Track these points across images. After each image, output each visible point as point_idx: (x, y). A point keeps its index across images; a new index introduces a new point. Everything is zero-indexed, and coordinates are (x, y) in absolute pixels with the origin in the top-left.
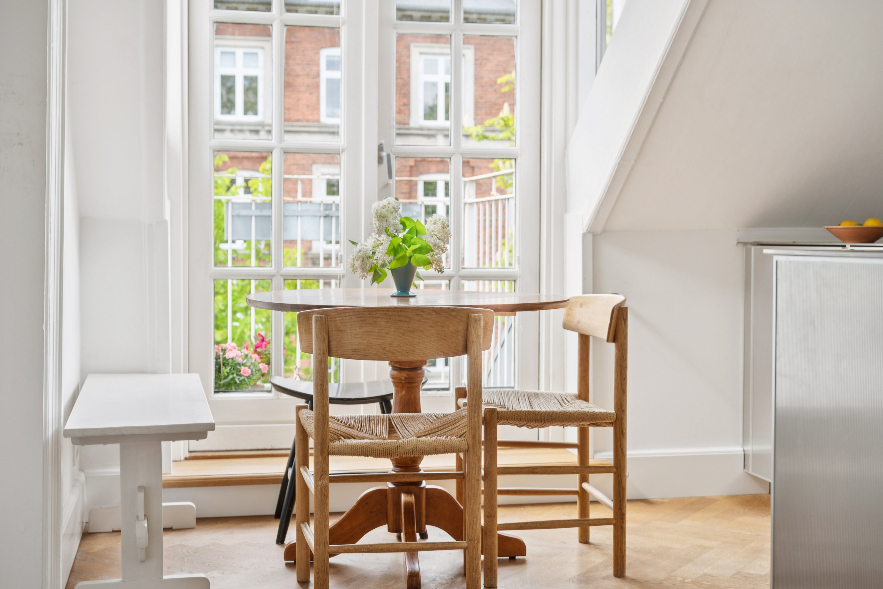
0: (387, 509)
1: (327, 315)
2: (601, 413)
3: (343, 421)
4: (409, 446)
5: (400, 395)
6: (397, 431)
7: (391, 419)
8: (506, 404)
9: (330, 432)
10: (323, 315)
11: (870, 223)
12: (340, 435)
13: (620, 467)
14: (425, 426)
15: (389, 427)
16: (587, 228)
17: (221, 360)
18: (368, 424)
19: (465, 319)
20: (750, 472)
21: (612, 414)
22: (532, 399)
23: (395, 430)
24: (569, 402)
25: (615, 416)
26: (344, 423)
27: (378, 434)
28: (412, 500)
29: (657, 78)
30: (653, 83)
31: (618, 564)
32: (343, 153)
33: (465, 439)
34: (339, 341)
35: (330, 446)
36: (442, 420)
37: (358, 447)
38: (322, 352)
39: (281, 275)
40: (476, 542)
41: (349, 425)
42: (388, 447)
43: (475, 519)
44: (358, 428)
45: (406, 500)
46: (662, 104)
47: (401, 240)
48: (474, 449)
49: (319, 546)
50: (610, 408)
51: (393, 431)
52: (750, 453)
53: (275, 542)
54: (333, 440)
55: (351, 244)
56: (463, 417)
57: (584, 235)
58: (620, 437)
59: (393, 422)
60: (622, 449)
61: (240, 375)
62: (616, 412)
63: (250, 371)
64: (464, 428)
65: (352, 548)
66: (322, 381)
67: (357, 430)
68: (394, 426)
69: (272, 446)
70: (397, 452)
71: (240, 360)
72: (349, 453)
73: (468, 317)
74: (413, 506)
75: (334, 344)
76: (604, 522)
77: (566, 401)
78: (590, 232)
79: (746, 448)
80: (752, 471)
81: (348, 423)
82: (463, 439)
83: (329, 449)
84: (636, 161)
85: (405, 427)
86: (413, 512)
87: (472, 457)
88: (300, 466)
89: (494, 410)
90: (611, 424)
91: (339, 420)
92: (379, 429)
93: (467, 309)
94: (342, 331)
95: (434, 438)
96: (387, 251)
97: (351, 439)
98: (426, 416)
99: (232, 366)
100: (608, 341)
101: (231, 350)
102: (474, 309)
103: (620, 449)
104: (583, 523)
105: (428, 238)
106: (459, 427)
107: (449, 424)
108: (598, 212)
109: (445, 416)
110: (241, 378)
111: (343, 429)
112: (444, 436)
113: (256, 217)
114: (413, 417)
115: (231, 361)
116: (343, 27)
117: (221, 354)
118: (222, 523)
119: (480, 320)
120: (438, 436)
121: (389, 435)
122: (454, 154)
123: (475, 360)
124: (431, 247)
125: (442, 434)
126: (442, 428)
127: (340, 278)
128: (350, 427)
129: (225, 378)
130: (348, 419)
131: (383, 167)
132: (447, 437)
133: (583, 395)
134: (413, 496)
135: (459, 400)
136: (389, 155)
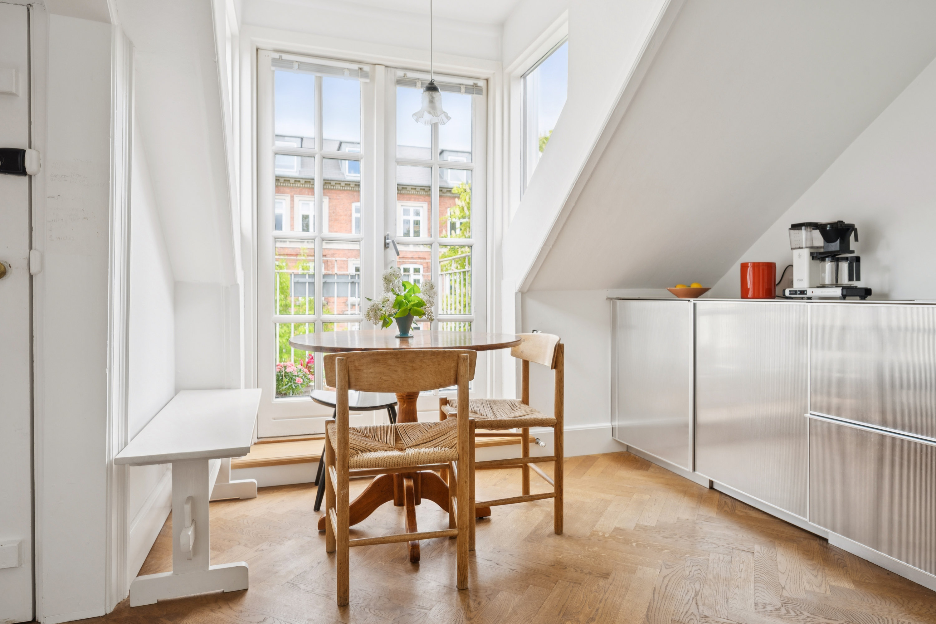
0: (393, 489)
1: (347, 358)
2: (546, 419)
3: (361, 432)
4: (413, 458)
5: (402, 407)
6: (402, 439)
7: (397, 428)
8: (476, 409)
9: (350, 448)
10: (344, 358)
11: (695, 286)
12: (358, 450)
13: (560, 456)
14: (422, 434)
15: (396, 435)
16: (518, 289)
17: (283, 373)
18: (380, 434)
19: (456, 358)
20: (617, 439)
21: (554, 419)
22: (492, 405)
23: (400, 438)
24: (517, 407)
25: (556, 421)
26: (362, 433)
27: (388, 442)
28: (412, 484)
29: (573, 190)
30: (570, 193)
31: (558, 525)
32: (362, 241)
33: (456, 450)
34: (357, 378)
35: (350, 462)
36: (435, 429)
37: (373, 462)
38: (343, 387)
39: (321, 320)
40: (465, 530)
41: (366, 435)
42: (397, 460)
43: (464, 513)
44: (372, 438)
45: (407, 484)
46: (574, 208)
47: (403, 298)
48: (463, 458)
49: (341, 542)
50: (551, 414)
51: (398, 438)
52: (617, 427)
53: (313, 510)
54: (352, 456)
55: (367, 300)
56: (451, 429)
57: (516, 294)
58: (559, 436)
59: (398, 431)
60: (561, 444)
61: (296, 383)
62: (556, 418)
63: (302, 381)
64: (454, 440)
65: (368, 542)
66: (343, 410)
67: (372, 439)
68: (399, 434)
69: (314, 432)
70: (403, 463)
71: (296, 373)
72: (365, 466)
73: (458, 357)
74: (412, 489)
75: (353, 380)
76: (548, 496)
77: (515, 406)
78: (520, 292)
79: (613, 424)
80: (618, 438)
81: (365, 434)
82: (454, 450)
83: (349, 464)
84: (553, 246)
85: (407, 435)
86: (413, 493)
87: (461, 464)
88: (329, 467)
89: (473, 421)
90: (553, 426)
91: (358, 431)
92: (388, 437)
93: (457, 351)
94: (360, 370)
95: (431, 450)
96: (393, 304)
97: (367, 452)
98: (422, 425)
99: (290, 377)
100: (552, 369)
101: (290, 367)
102: (462, 351)
103: (559, 444)
104: (535, 497)
105: (421, 296)
106: (450, 438)
107: (441, 434)
108: (527, 278)
109: (437, 425)
110: (296, 385)
111: (361, 440)
112: (439, 447)
113: (309, 283)
114: (412, 426)
115: (290, 374)
116: (362, 160)
117: (283, 369)
118: (277, 491)
119: (467, 359)
120: (434, 446)
121: (396, 442)
122: (434, 242)
123: (464, 389)
124: (424, 302)
125: (437, 445)
126: (435, 437)
127: (360, 321)
128: (366, 437)
129: (286, 385)
130: (365, 430)
131: (388, 250)
132: (442, 449)
133: (526, 401)
134: (412, 481)
135: (443, 407)
136: (393, 242)
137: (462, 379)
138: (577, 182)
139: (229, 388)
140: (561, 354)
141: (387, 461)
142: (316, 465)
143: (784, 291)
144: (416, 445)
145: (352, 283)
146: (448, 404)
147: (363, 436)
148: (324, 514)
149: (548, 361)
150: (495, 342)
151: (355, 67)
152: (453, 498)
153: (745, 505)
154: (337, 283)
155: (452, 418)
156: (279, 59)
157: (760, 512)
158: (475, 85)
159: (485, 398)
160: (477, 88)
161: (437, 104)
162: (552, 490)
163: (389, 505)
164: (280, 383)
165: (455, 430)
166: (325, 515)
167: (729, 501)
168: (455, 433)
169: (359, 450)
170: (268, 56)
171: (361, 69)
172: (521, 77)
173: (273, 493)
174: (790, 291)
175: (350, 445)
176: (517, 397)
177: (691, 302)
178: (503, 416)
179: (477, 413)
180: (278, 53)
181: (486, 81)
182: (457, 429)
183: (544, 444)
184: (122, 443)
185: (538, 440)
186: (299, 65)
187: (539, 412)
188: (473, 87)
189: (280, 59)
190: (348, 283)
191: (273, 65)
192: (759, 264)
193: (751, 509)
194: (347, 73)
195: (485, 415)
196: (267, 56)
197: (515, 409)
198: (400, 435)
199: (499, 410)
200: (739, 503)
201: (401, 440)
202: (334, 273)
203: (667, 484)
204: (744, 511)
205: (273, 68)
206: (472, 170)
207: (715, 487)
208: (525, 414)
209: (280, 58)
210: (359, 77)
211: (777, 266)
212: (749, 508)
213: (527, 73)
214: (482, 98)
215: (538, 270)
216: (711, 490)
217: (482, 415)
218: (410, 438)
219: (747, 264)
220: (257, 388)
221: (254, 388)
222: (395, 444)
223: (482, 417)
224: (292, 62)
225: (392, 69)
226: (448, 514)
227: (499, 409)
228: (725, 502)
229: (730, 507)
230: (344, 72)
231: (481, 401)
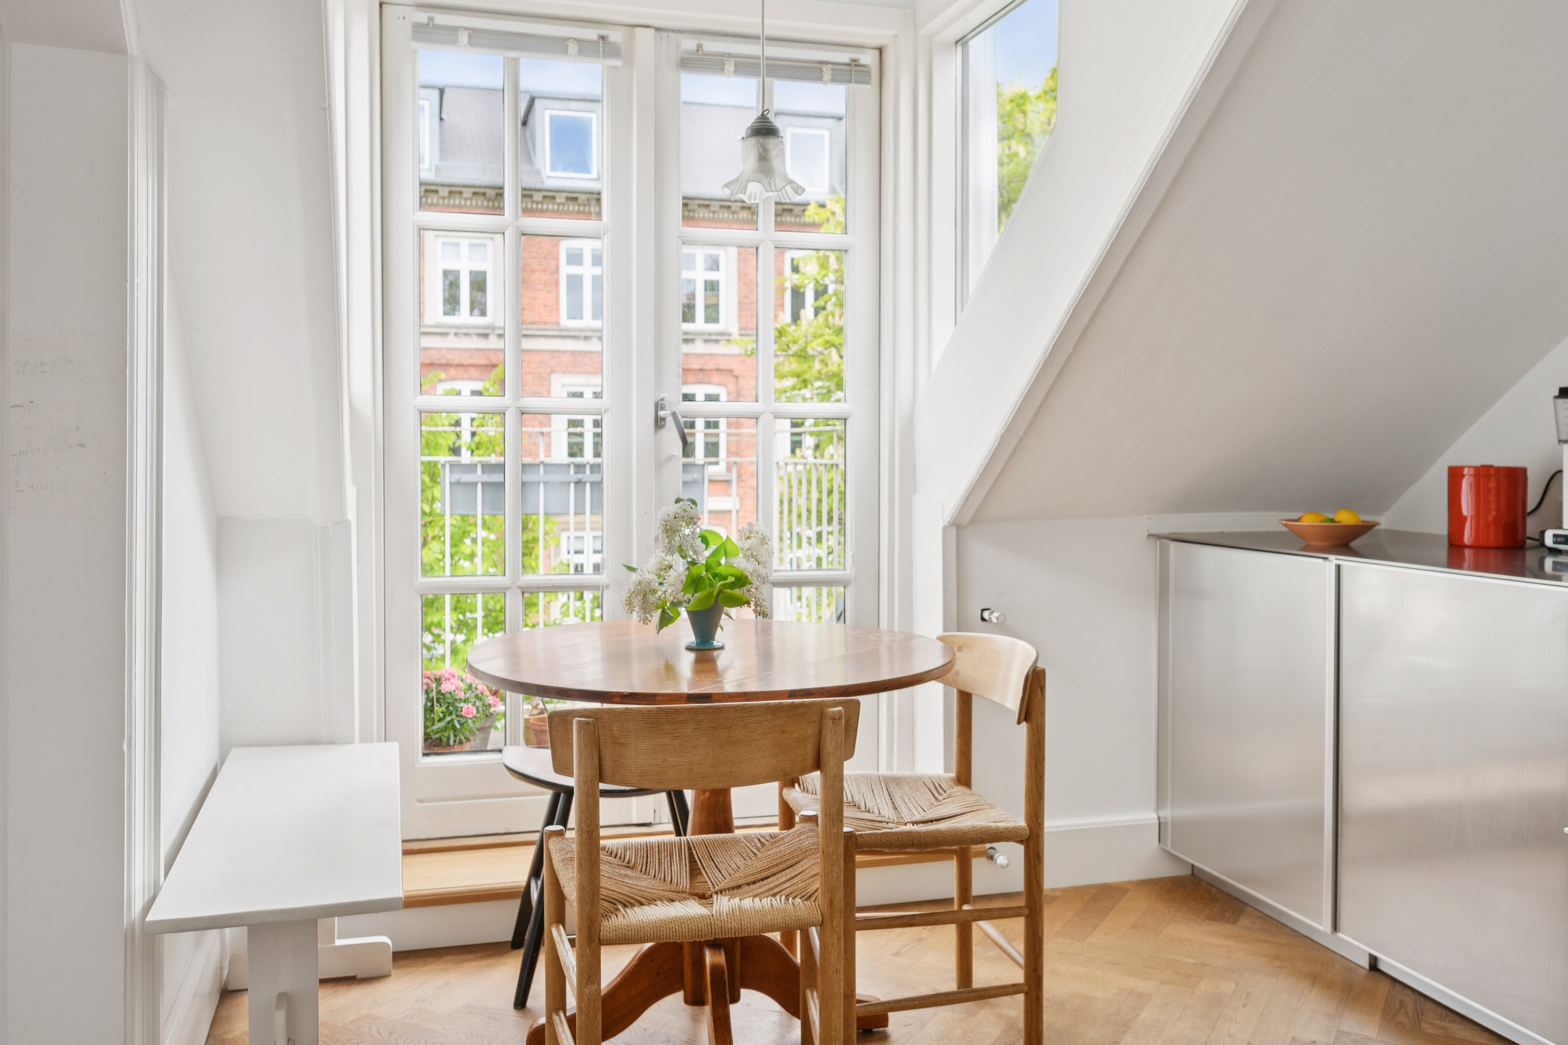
0: (682, 968)
1: (596, 719)
2: (1007, 829)
3: (619, 855)
4: (729, 923)
5: (701, 798)
6: (703, 872)
7: (692, 847)
8: (856, 799)
9: (602, 899)
10: (590, 719)
11: (1343, 516)
12: (617, 903)
13: (1035, 907)
14: (745, 861)
15: (690, 862)
16: (949, 519)
17: (434, 694)
18: (657, 860)
19: (818, 718)
20: (1169, 848)
21: (1023, 828)
22: (892, 788)
23: (700, 869)
24: (945, 791)
25: (1028, 832)
26: (620, 858)
27: (675, 880)
28: (722, 961)
29: (1068, 321)
30: (1062, 328)
32: (606, 414)
33: (817, 904)
34: (617, 759)
35: (602, 929)
36: (772, 852)
37: (649, 929)
38: (589, 779)
39: (519, 587)
41: (628, 862)
42: (696, 926)
43: (833, 1033)
44: (642, 868)
45: (713, 962)
46: (1071, 355)
47: (704, 568)
48: (832, 922)
50: (1019, 821)
51: (695, 869)
52: (1169, 820)
53: (512, 1007)
54: (606, 916)
55: (626, 570)
56: (805, 853)
57: (945, 529)
58: (1035, 864)
59: (695, 854)
60: (1038, 882)
61: (461, 716)
62: (1028, 826)
63: (475, 711)
64: (813, 882)
66: (589, 826)
67: (641, 871)
68: (698, 861)
69: (506, 828)
70: (710, 933)
71: (461, 695)
72: (633, 938)
73: (822, 714)
74: (723, 972)
75: (608, 764)
76: (1011, 990)
77: (941, 791)
78: (953, 525)
79: (1161, 815)
80: (1172, 847)
81: (627, 859)
82: (813, 903)
83: (602, 934)
84: (1026, 433)
85: (714, 863)
86: (725, 980)
87: (828, 934)
88: (551, 924)
89: (852, 835)
90: (1021, 842)
91: (611, 853)
92: (674, 868)
93: (819, 703)
94: (621, 744)
95: (766, 901)
96: (682, 582)
97: (635, 905)
98: (744, 841)
99: (449, 703)
100: (1019, 723)
101: (449, 679)
102: (830, 701)
103: (1034, 881)
104: (981, 994)
105: (741, 564)
106: (803, 876)
107: (785, 865)
108: (968, 498)
109: (775, 842)
110: (463, 720)
111: (620, 875)
112: (781, 896)
113: (483, 484)
114: (724, 843)
115: (449, 696)
116: (606, 237)
117: (434, 685)
118: (433, 962)
119: (840, 719)
120: (772, 893)
121: (691, 880)
122: (763, 413)
123: (834, 781)
124: (747, 577)
125: (778, 889)
126: (774, 870)
127: (603, 588)
128: (629, 867)
129: (440, 720)
130: (625, 851)
131: (663, 432)
132: (788, 899)
133: (964, 778)
134: (723, 953)
135: (785, 791)
136: (674, 415)
137: (830, 761)
138: (1076, 306)
139: (331, 743)
140: (1039, 692)
141: (677, 927)
142: (514, 907)
143: (1542, 533)
144: (733, 888)
145: (578, 483)
146: (796, 785)
147: (622, 866)
148: (538, 1017)
149: (1013, 700)
150: (898, 674)
151: (591, 34)
152: (808, 992)
153: (1443, 1010)
154: (545, 483)
155: (808, 826)
156: (428, 24)
157: (1476, 1028)
158: (854, 62)
159: (876, 772)
160: (858, 69)
161: (776, 164)
162: (1018, 976)
163: (675, 1000)
164: (428, 716)
165: (813, 856)
166: (542, 1021)
167: (1409, 1000)
168: (813, 866)
169: (618, 901)
170: (404, 18)
171: (603, 38)
172: (957, 43)
173: (425, 965)
174: (1555, 536)
175: (603, 892)
176: (947, 770)
177: (1331, 561)
178: (916, 813)
179: (859, 808)
180: (425, 12)
181: (877, 52)
182: (818, 855)
183: (1006, 862)
184: (149, 886)
185: (991, 851)
186: (470, 36)
187: (992, 807)
188: (848, 68)
189: (431, 25)
190: (570, 483)
191: (415, 39)
192: (1488, 468)
193: (1458, 1019)
194: (573, 48)
195: (877, 812)
196: (401, 18)
197: (940, 798)
198: (699, 863)
199: (907, 801)
200: (1430, 1005)
201: (701, 873)
202: (537, 461)
203: (1277, 958)
204: (1442, 1023)
205: (414, 45)
206: (846, 251)
207: (1382, 967)
208: (963, 811)
209: (431, 23)
210: (599, 56)
211: (1529, 474)
212: (1453, 1016)
213: (970, 36)
214: (869, 91)
215: (992, 481)
216: (1373, 973)
217: (869, 812)
218: (720, 871)
219: (1461, 469)
220: (385, 741)
221: (379, 741)
222: (690, 883)
223: (870, 818)
224: (456, 29)
225: (672, 35)
226: (798, 1023)
227: (906, 797)
228: (1401, 1002)
229: (1410, 1015)
230: (568, 46)
231: (868, 779)
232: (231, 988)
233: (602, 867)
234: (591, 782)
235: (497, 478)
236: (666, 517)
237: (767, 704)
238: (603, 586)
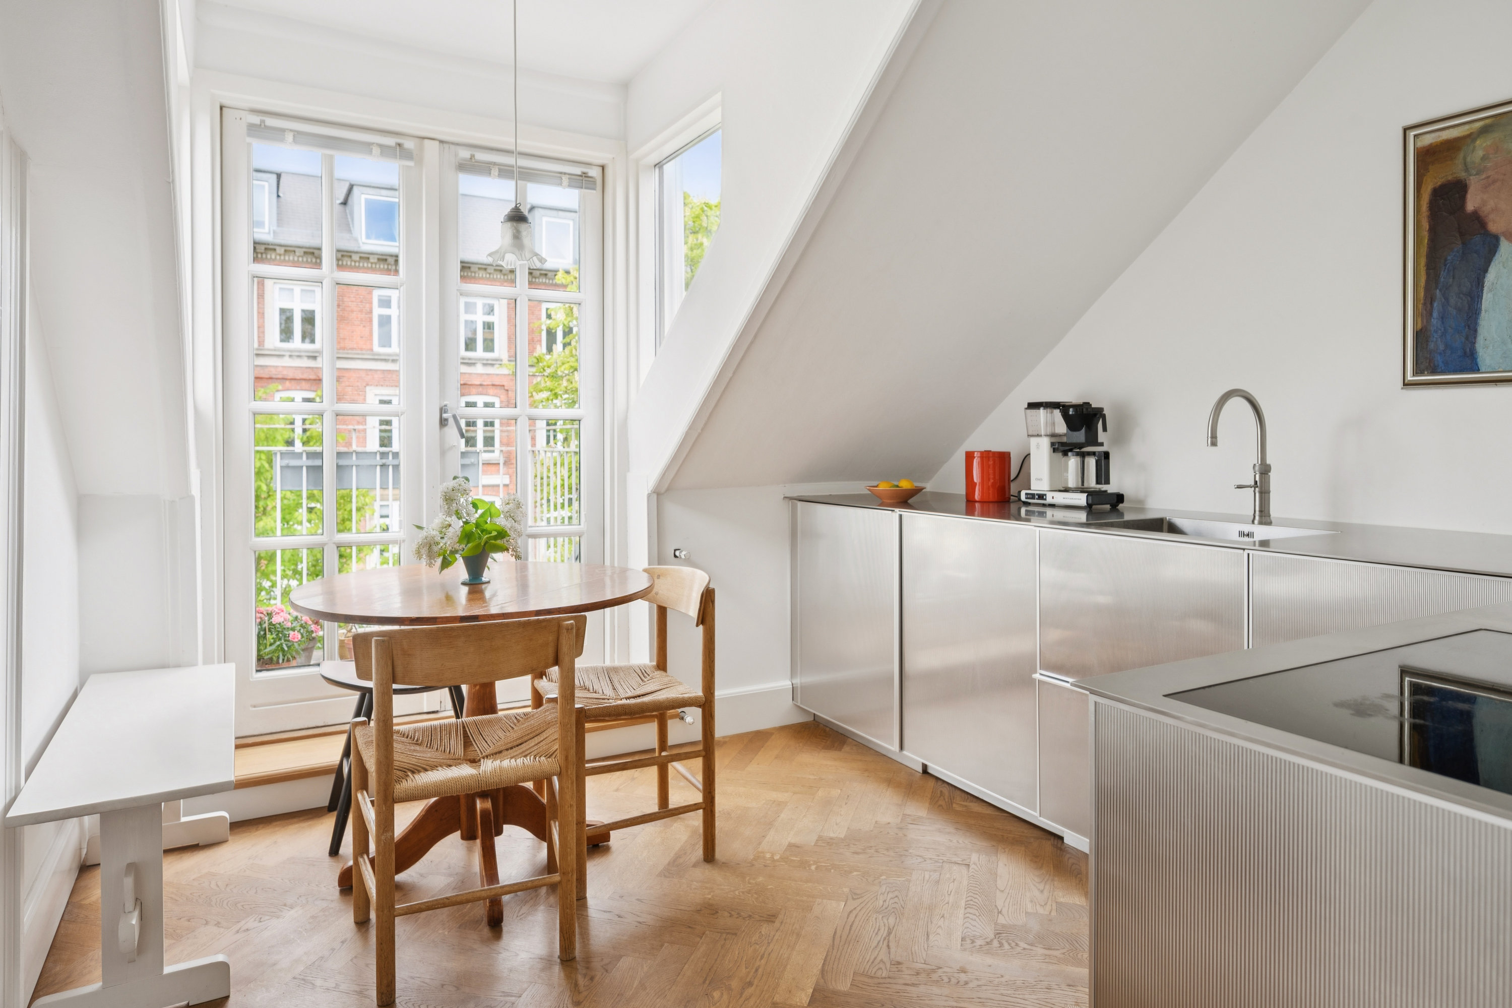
0: (459, 814)
1: (390, 637)
2: (690, 698)
3: (410, 736)
4: (493, 778)
5: (473, 690)
6: (474, 743)
7: (466, 726)
8: (586, 684)
9: (395, 769)
10: (385, 638)
11: (904, 484)
12: (407, 771)
13: (710, 750)
14: (505, 734)
15: (464, 737)
16: (651, 489)
17: (266, 625)
18: (439, 738)
19: (556, 629)
20: (799, 704)
21: (701, 697)
22: (612, 675)
23: (471, 742)
24: (649, 675)
25: (704, 699)
26: (410, 738)
27: (452, 751)
28: (489, 806)
31: (708, 849)
32: (402, 416)
33: (556, 760)
34: (406, 665)
35: (395, 791)
36: (525, 725)
37: (431, 788)
38: (384, 682)
39: (334, 543)
40: (570, 875)
41: (417, 741)
42: (469, 783)
43: (569, 845)
44: (427, 744)
45: (482, 807)
46: (730, 380)
47: (474, 526)
48: (567, 772)
49: (382, 911)
50: (697, 691)
51: (468, 742)
52: (799, 685)
53: (328, 855)
54: (399, 781)
55: (416, 528)
56: (549, 725)
57: (649, 496)
58: (709, 720)
59: (468, 731)
60: (711, 732)
61: (289, 641)
62: (704, 696)
63: (300, 636)
64: (554, 744)
65: (424, 907)
66: (384, 716)
67: (427, 746)
68: (470, 736)
70: (478, 787)
71: (289, 625)
72: (420, 796)
73: (559, 626)
74: (490, 812)
75: (399, 670)
76: (694, 807)
77: (646, 675)
78: (654, 493)
79: (793, 682)
80: (801, 704)
81: (416, 739)
82: (554, 760)
83: (395, 795)
84: (702, 430)
85: (483, 737)
86: (492, 819)
87: (565, 780)
88: (357, 791)
89: (581, 710)
90: (700, 706)
91: (404, 735)
92: (452, 742)
93: (558, 618)
94: (409, 655)
95: (520, 761)
96: (458, 536)
97: (421, 772)
98: (505, 719)
99: (278, 631)
100: (697, 626)
101: (279, 613)
102: (565, 617)
103: (709, 732)
104: (674, 812)
105: (502, 522)
106: (548, 741)
107: (534, 734)
108: (664, 474)
109: (527, 718)
110: (290, 644)
111: (410, 750)
112: (530, 756)
113: (308, 467)
114: (489, 721)
115: (278, 626)
116: (402, 288)
117: (266, 618)
118: (263, 827)
119: (572, 629)
120: (524, 754)
121: (464, 750)
122: (521, 415)
123: (568, 672)
124: (506, 532)
125: (528, 752)
126: (526, 738)
127: (400, 542)
128: (418, 744)
129: (271, 645)
130: (415, 732)
131: (446, 429)
132: (535, 759)
133: (662, 665)
134: (490, 800)
135: (536, 681)
136: (454, 417)
137: (565, 659)
139: (178, 666)
140: (711, 604)
141: (453, 785)
142: (330, 780)
144: (496, 753)
145: (382, 466)
146: (544, 677)
147: (413, 743)
148: (347, 861)
149: (693, 611)
150: (616, 595)
151: (391, 141)
152: (552, 822)
153: (965, 794)
154: (357, 466)
155: (551, 705)
156: (260, 125)
158: (584, 175)
159: (601, 665)
160: (587, 179)
161: (525, 240)
162: (698, 798)
163: (455, 837)
164: (261, 642)
165: (555, 726)
166: (351, 863)
167: (946, 789)
168: (554, 733)
169: (408, 770)
170: (241, 119)
171: (400, 145)
172: (655, 166)
173: (257, 830)
174: (1027, 494)
175: (396, 763)
176: (651, 661)
177: (896, 512)
178: (628, 691)
179: (589, 690)
180: (258, 115)
181: (601, 168)
182: (558, 725)
183: (692, 720)
185: (682, 714)
186: (294, 137)
187: (680, 684)
188: (581, 178)
189: (262, 126)
190: (376, 466)
191: (249, 135)
192: (988, 453)
194: (376, 151)
195: (601, 692)
196: (239, 119)
197: (645, 680)
198: (471, 738)
199: (622, 683)
200: (958, 791)
201: (472, 744)
202: (351, 450)
204: (965, 804)
205: (250, 140)
206: (580, 304)
207: (930, 771)
208: (661, 688)
210: (396, 158)
212: (972, 798)
213: (664, 162)
214: (595, 195)
215: (680, 463)
216: (925, 775)
217: (596, 693)
218: (486, 742)
219: (973, 453)
220: (225, 662)
221: (219, 662)
222: (464, 752)
223: (596, 697)
224: (283, 131)
225: (451, 146)
226: (545, 845)
227: (621, 681)
228: (941, 791)
229: (947, 800)
230: (372, 149)
231: (595, 670)
232: (89, 863)
233: (395, 745)
234: (386, 683)
235: (317, 463)
236: (446, 490)
237: (519, 621)
238: (400, 540)
